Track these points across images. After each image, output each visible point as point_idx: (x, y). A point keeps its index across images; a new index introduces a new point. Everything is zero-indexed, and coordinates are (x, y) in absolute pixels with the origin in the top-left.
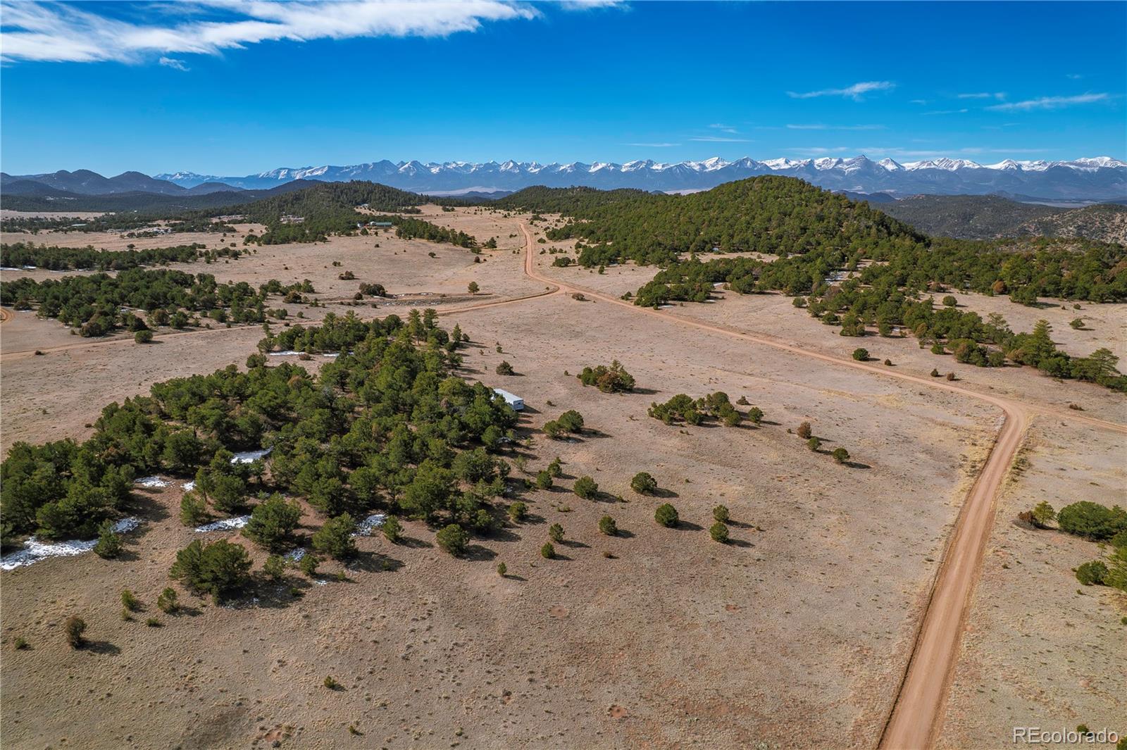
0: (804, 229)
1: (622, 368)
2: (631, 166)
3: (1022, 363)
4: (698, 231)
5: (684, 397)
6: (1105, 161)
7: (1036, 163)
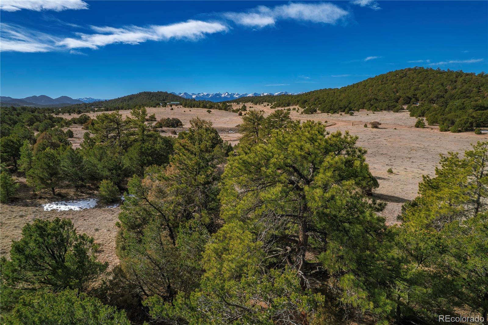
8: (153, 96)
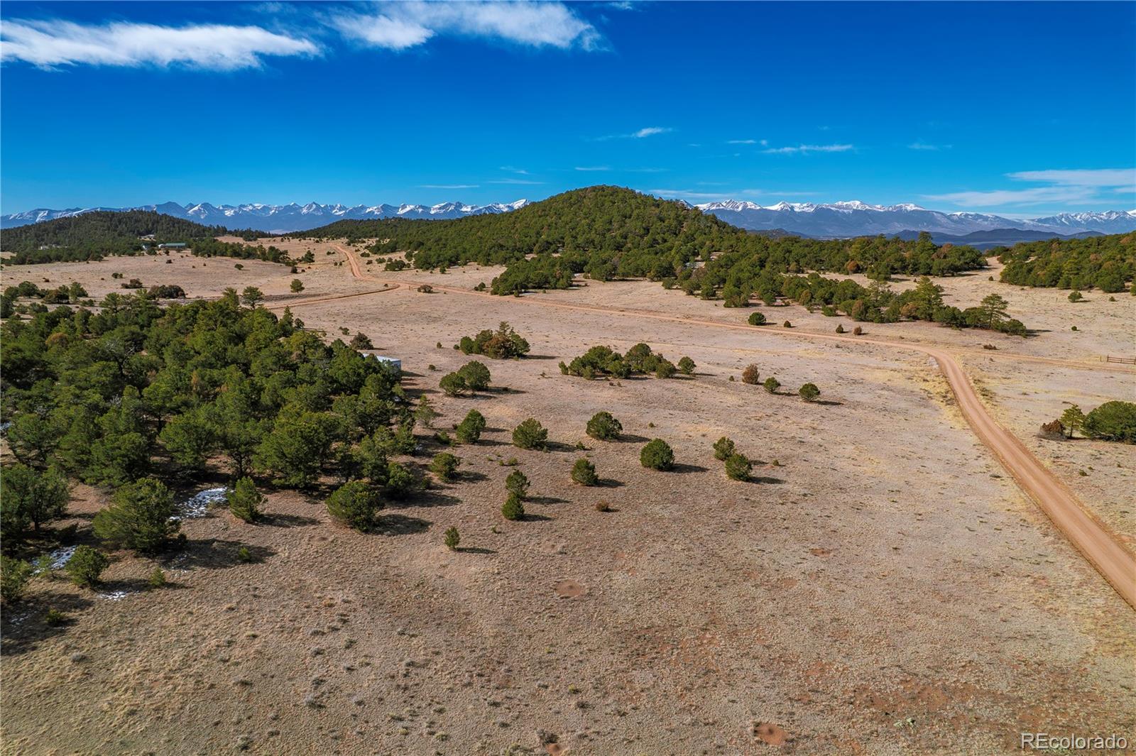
0: (647, 230)
1: (512, 331)
2: (440, 208)
3: (915, 318)
4: (538, 234)
5: (602, 348)
6: (856, 204)
7: (805, 205)
8: (120, 221)
